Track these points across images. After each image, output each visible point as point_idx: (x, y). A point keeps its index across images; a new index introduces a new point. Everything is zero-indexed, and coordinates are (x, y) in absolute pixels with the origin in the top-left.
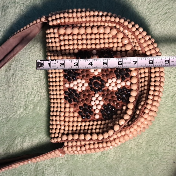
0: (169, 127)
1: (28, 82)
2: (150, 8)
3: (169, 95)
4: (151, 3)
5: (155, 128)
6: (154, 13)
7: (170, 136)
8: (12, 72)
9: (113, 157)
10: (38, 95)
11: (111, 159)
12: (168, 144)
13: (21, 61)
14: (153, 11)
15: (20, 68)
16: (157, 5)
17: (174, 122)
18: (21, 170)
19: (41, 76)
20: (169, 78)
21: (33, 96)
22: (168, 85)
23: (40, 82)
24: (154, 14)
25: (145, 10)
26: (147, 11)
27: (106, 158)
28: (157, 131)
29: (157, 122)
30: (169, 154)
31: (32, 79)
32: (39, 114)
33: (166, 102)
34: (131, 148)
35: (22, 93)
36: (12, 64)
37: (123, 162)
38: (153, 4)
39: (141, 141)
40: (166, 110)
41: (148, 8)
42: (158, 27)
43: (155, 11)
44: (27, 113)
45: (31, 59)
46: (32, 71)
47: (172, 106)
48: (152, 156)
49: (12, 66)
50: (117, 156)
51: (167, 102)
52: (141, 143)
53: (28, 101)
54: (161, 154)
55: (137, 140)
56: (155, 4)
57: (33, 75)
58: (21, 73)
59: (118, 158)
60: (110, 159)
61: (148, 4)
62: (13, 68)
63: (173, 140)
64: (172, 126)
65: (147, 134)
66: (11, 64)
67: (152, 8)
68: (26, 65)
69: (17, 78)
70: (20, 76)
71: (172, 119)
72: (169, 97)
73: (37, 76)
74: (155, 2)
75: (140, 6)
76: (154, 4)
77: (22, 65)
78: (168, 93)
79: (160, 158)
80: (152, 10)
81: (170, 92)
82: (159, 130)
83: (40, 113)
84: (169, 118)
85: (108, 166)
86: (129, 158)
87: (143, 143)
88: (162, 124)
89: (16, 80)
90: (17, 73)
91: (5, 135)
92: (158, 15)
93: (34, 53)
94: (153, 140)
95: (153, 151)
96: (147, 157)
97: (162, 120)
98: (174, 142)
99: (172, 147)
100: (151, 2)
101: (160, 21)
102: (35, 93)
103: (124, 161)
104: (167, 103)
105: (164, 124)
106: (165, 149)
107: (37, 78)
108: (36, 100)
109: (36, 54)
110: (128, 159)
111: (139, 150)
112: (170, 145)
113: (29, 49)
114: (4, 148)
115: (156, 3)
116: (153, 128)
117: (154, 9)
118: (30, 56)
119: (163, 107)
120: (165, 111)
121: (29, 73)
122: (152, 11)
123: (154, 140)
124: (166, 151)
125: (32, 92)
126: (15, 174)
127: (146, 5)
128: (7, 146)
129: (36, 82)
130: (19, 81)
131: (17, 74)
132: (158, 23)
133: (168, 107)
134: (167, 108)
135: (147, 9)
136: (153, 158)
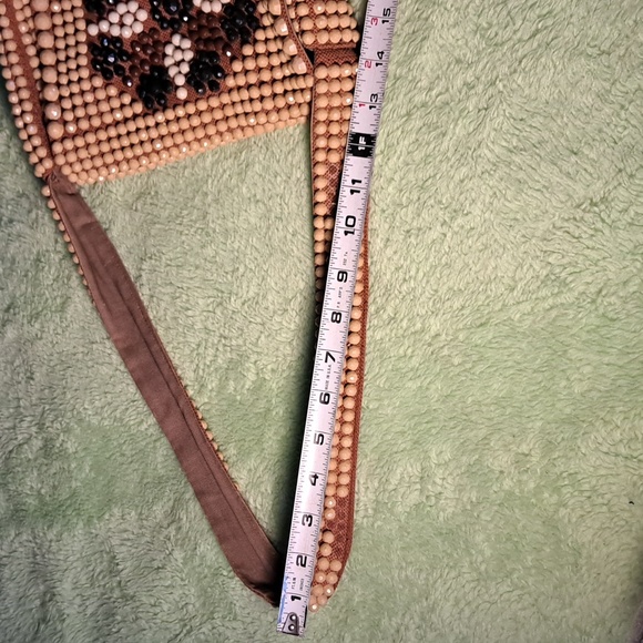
0: (599, 395)
1: (190, 313)
2: (485, 25)
3: (584, 293)
4: (487, 10)
5: (559, 405)
6: (498, 39)
7: (606, 423)
8: (148, 292)
9: (454, 503)
10: (225, 345)
11: (450, 510)
12: (605, 450)
13: (163, 257)
14: (496, 34)
15: (163, 275)
16: (505, 13)
17: (612, 376)
18: (217, 566)
19: (222, 292)
20: (575, 240)
21: (211, 351)
22: (577, 263)
23: (220, 308)
24: (499, 41)
25: (472, 35)
26: (478, 36)
27: (433, 511)
28: (568, 410)
29: (564, 383)
30: (612, 480)
31: (201, 302)
32: (235, 401)
33: (580, 316)
34: (502, 472)
35: (181, 346)
36: (144, 267)
37: (483, 517)
38: (492, 12)
39: (524, 448)
40: (584, 342)
41: (478, 26)
42: (519, 82)
43: (500, 33)
44: (206, 400)
45: (188, 245)
46: (197, 279)
47: (598, 327)
48: (564, 491)
49: (143, 273)
50: (465, 499)
51: (582, 318)
52: (527, 455)
53: (202, 367)
54: (589, 482)
55: (514, 447)
56: (498, 9)
57: (199, 290)
58: (169, 291)
59: (469, 507)
60: (444, 510)
61: (479, 16)
62: (148, 280)
63: (617, 435)
64: (607, 391)
65: (539, 424)
66: (141, 269)
67: (490, 25)
68: (178, 266)
69: (163, 305)
70: (166, 298)
71: (605, 370)
72: (584, 301)
73: (210, 293)
74: (498, 5)
75: (454, 27)
76: (495, 12)
77: (169, 268)
78: (582, 288)
79: (587, 494)
80: (491, 32)
81: (588, 283)
82: (573, 407)
83: (238, 398)
84: (595, 368)
85: (444, 532)
86: (499, 505)
87: (533, 452)
88: (577, 389)
89: (162, 312)
90: (160, 292)
91: (162, 472)
92: (514, 45)
93: (192, 227)
94: (559, 440)
95: (565, 475)
96: (550, 496)
97: (576, 376)
98: (621, 441)
99: (617, 455)
100: (484, 9)
101: (520, 62)
102: (216, 342)
103: (487, 515)
104: (584, 321)
105: (585, 388)
106: (598, 463)
107: (212, 299)
108: (220, 361)
109: (198, 229)
110: (496, 508)
111: (525, 477)
112: (613, 449)
113: (178, 216)
114: (165, 509)
115: (501, 7)
116: (553, 405)
117: (500, 28)
118: (183, 238)
119: (574, 335)
120: (579, 346)
121: (188, 288)
122: (493, 35)
123: (563, 439)
124: (603, 472)
125: (206, 341)
126: (205, 577)
127: (471, 19)
128: (171, 503)
129: (211, 309)
130: (169, 313)
131: (160, 296)
132: (515, 71)
133: (588, 332)
134: (584, 336)
135: (476, 32)
136: (569, 495)
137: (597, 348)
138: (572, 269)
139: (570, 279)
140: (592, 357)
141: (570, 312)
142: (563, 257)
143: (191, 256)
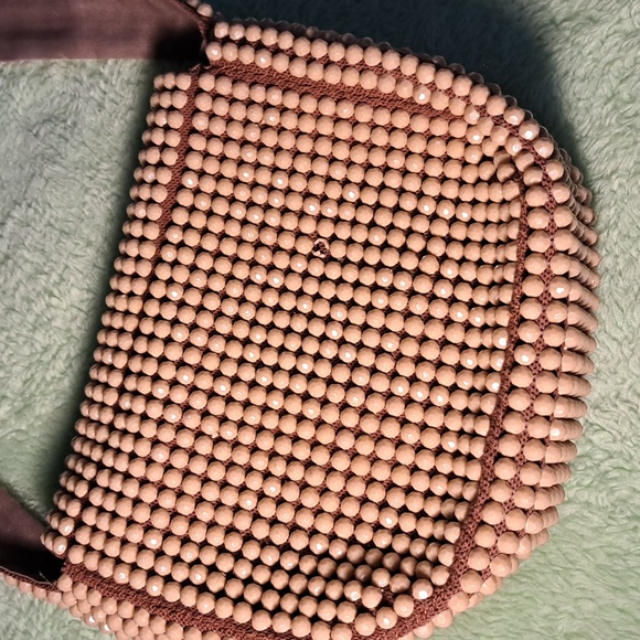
137: (614, 582)
138: (621, 463)
139: (615, 474)
140: (601, 591)
141: (596, 518)
142: (614, 441)
143: (87, 226)
